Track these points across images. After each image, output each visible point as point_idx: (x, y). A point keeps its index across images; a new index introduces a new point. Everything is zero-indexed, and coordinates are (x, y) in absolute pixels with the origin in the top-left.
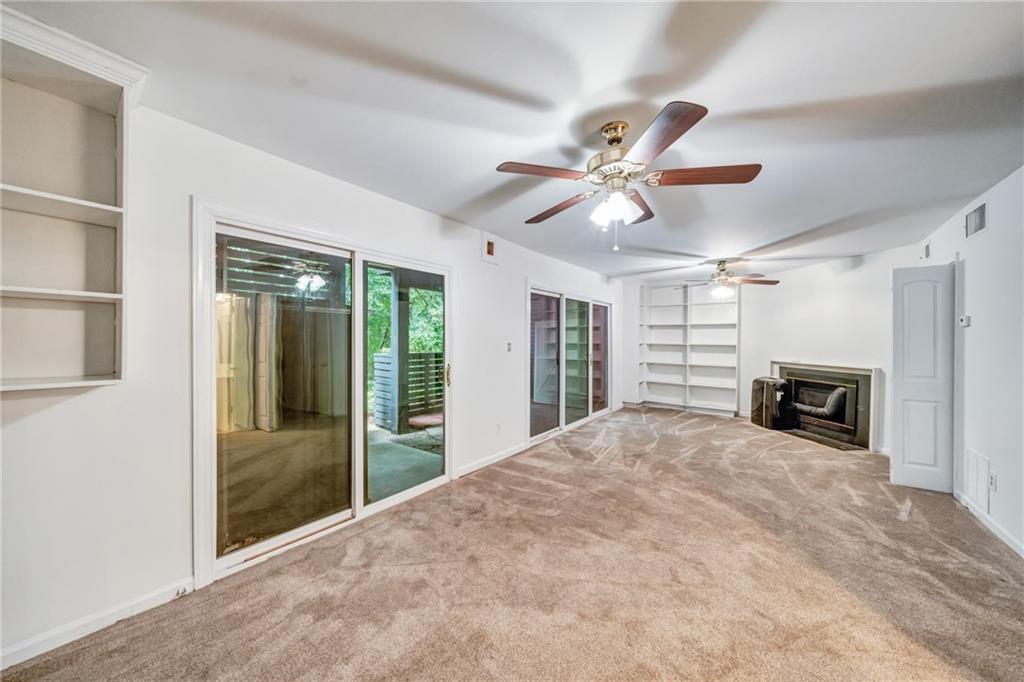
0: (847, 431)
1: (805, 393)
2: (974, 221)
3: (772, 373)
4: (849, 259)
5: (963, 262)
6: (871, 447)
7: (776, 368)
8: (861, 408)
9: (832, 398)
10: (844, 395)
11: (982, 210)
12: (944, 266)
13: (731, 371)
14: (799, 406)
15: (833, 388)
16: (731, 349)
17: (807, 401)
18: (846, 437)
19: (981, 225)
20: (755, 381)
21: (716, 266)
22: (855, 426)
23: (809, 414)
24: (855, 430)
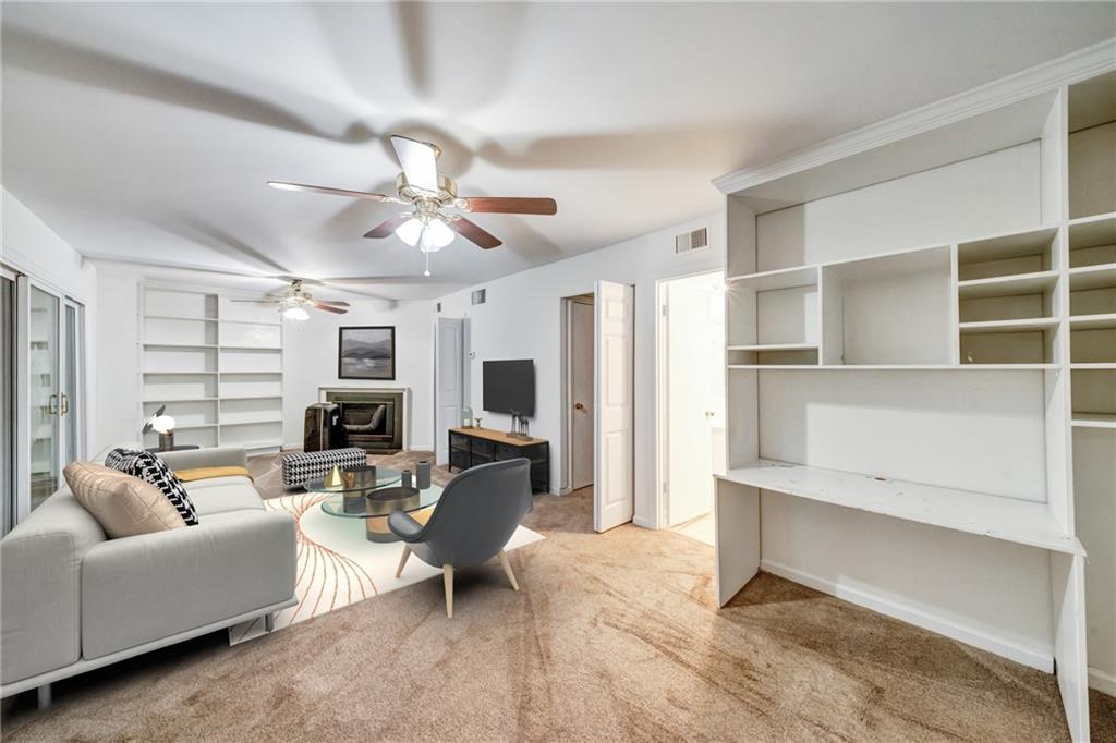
0: (387, 440)
1: (350, 415)
2: (477, 297)
3: (319, 399)
4: (387, 302)
5: (469, 320)
6: (404, 447)
7: (324, 393)
8: (396, 419)
9: (377, 415)
10: (385, 411)
11: (483, 292)
12: (456, 320)
13: (277, 401)
14: (348, 427)
15: (378, 406)
16: (278, 376)
17: (352, 421)
18: (386, 444)
19: (483, 300)
20: (308, 409)
21: (290, 284)
22: (393, 434)
23: (357, 432)
24: (393, 439)
